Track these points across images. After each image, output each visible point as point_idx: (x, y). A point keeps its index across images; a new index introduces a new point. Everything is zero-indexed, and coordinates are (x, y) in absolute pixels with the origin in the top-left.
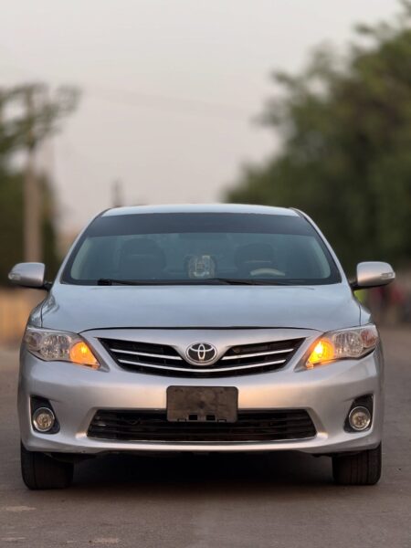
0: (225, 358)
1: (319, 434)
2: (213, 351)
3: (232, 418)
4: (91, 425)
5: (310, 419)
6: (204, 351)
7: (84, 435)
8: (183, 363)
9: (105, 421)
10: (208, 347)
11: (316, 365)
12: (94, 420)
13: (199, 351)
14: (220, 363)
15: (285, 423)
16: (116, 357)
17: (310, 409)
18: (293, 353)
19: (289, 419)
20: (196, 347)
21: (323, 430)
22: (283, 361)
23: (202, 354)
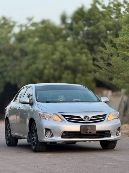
0: (91, 119)
1: (112, 136)
2: (89, 117)
3: (95, 133)
4: (62, 135)
5: (110, 133)
6: (87, 117)
7: (60, 137)
8: (82, 120)
9: (65, 134)
10: (88, 116)
11: (109, 120)
12: (63, 134)
13: (86, 117)
14: (91, 120)
15: (105, 134)
16: (67, 119)
17: (110, 130)
18: (105, 118)
19: (106, 133)
20: (85, 116)
21: (113, 135)
22: (103, 119)
23: (87, 118)
